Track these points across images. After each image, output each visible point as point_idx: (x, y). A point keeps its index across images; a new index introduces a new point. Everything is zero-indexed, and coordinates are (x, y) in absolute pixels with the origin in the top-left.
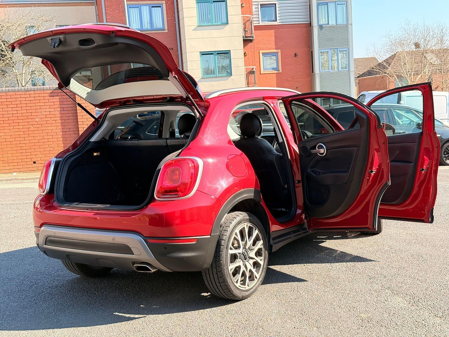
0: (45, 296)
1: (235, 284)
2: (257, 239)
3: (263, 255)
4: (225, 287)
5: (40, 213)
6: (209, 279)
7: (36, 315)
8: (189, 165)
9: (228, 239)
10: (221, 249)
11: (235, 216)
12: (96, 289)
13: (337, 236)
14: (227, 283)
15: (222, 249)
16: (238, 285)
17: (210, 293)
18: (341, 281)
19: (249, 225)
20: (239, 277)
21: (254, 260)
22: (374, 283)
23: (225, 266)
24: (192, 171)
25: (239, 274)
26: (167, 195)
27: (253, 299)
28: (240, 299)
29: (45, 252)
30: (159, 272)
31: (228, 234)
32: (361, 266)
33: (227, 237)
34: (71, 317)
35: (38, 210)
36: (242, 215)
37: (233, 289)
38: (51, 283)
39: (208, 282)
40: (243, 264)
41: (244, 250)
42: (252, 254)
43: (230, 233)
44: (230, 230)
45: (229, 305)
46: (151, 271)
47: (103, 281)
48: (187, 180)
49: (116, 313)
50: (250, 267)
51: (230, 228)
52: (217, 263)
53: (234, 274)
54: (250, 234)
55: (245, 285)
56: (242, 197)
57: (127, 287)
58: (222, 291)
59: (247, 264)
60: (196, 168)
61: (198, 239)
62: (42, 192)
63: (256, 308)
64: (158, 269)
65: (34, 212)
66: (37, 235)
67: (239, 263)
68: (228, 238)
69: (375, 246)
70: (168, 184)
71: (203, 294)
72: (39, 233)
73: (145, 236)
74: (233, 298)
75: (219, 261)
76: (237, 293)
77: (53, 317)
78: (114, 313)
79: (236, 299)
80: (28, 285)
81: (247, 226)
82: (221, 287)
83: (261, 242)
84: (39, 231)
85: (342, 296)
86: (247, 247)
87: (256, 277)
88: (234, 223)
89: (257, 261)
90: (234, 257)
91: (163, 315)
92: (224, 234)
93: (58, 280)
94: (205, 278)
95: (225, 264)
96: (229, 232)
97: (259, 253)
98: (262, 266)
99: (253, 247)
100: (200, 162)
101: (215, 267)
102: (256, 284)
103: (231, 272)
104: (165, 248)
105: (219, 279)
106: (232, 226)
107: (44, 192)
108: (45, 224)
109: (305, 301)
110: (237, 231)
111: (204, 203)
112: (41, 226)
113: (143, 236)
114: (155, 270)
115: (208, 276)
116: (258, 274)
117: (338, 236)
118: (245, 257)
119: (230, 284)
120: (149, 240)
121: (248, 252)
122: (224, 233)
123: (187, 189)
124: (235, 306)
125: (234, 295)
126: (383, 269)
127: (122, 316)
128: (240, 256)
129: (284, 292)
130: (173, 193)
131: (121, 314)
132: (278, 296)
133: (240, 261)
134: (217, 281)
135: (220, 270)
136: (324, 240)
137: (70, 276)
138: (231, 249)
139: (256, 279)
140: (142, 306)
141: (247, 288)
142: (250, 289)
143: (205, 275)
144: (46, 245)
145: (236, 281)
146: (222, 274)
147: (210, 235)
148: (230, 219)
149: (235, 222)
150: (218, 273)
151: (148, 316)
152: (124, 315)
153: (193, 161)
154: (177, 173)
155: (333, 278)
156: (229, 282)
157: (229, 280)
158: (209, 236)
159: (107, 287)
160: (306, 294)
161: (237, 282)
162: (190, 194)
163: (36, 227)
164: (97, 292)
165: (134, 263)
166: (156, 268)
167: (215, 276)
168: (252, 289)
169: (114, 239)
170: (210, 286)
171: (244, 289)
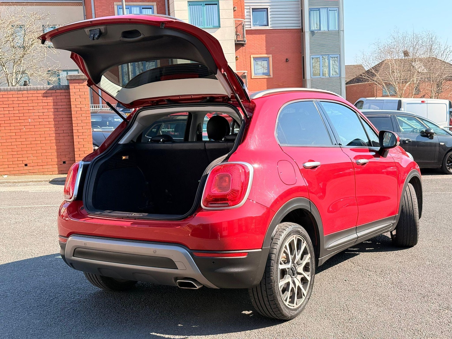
0: (69, 312)
1: (284, 302)
2: (305, 253)
3: (311, 270)
4: (275, 305)
5: (65, 221)
6: (256, 297)
7: (63, 334)
8: (239, 170)
9: (278, 253)
10: (271, 264)
11: (285, 228)
12: (124, 305)
13: (369, 249)
14: (277, 302)
15: (273, 264)
16: (287, 303)
17: (252, 312)
18: (392, 299)
19: (297, 237)
20: (288, 294)
21: (302, 276)
22: (429, 302)
23: (275, 282)
24: (243, 177)
25: (288, 291)
26: (215, 204)
27: (301, 319)
28: (288, 319)
29: (72, 264)
30: (204, 288)
31: (278, 247)
32: (407, 282)
33: (277, 250)
34: (104, 337)
35: (64, 218)
36: (292, 226)
37: (282, 308)
38: (72, 298)
39: (255, 300)
40: (292, 280)
41: (292, 264)
42: (300, 269)
43: (280, 246)
44: (279, 242)
45: (277, 325)
46: (196, 287)
47: (129, 296)
48: (238, 188)
49: (154, 334)
50: (298, 283)
51: (281, 241)
52: (267, 279)
53: (284, 291)
54: (299, 248)
55: (293, 303)
56: (293, 206)
57: (157, 303)
58: (270, 310)
59: (295, 280)
60: (247, 174)
61: (248, 252)
62: (69, 198)
63: (308, 329)
64: (204, 286)
65: (59, 219)
66: (63, 246)
67: (288, 279)
68: (278, 252)
69: (414, 260)
70: (216, 191)
71: (244, 312)
72: (65, 243)
73: (191, 248)
74: (281, 318)
75: (269, 276)
76: (286, 312)
77: (84, 337)
78: (151, 334)
79: (285, 318)
80: (48, 300)
81: (296, 238)
82: (270, 305)
83: (309, 256)
84: (66, 241)
85: (399, 317)
86: (295, 262)
87: (304, 295)
88: (283, 235)
89: (305, 277)
90: (284, 273)
91: (207, 336)
92: (274, 248)
93: (79, 294)
94: (252, 296)
95: (275, 280)
96: (279, 246)
97: (306, 269)
98: (309, 282)
99: (301, 262)
100: (251, 168)
101: (265, 284)
102: (303, 303)
103: (281, 290)
104: (213, 262)
105: (269, 297)
106: (282, 238)
107: (71, 198)
108: (73, 234)
109: (360, 321)
110: (287, 244)
111: (256, 212)
112: (68, 236)
113: (188, 248)
114: (200, 287)
115: (255, 293)
116: (305, 291)
117: (370, 249)
118: (294, 273)
119: (280, 302)
120: (195, 254)
121: (296, 267)
122: (274, 246)
123: (238, 196)
124: (284, 327)
125: (283, 315)
126: (433, 286)
127: (160, 336)
128: (289, 271)
129: (334, 312)
130: (220, 202)
131: (158, 335)
132: (329, 316)
133: (288, 278)
134: (266, 299)
135: (270, 287)
136: (357, 253)
137: (91, 289)
138: (281, 264)
139: (303, 296)
140: (180, 325)
141: (296, 307)
142: (298, 308)
143: (252, 292)
144: (74, 257)
145: (285, 299)
146: (273, 292)
147: (261, 249)
148: (279, 230)
149: (285, 234)
150: (268, 290)
151: (189, 336)
152: (162, 335)
153: (243, 167)
154: (227, 179)
155: (382, 296)
156: (279, 301)
157: (279, 298)
158: (260, 250)
159: (135, 303)
160: (359, 314)
161: (286, 300)
162: (240, 204)
163: (61, 236)
164: (126, 308)
165: (176, 279)
166: (201, 284)
167: (264, 293)
168: (300, 307)
169: (155, 252)
170: (257, 304)
171: (292, 308)
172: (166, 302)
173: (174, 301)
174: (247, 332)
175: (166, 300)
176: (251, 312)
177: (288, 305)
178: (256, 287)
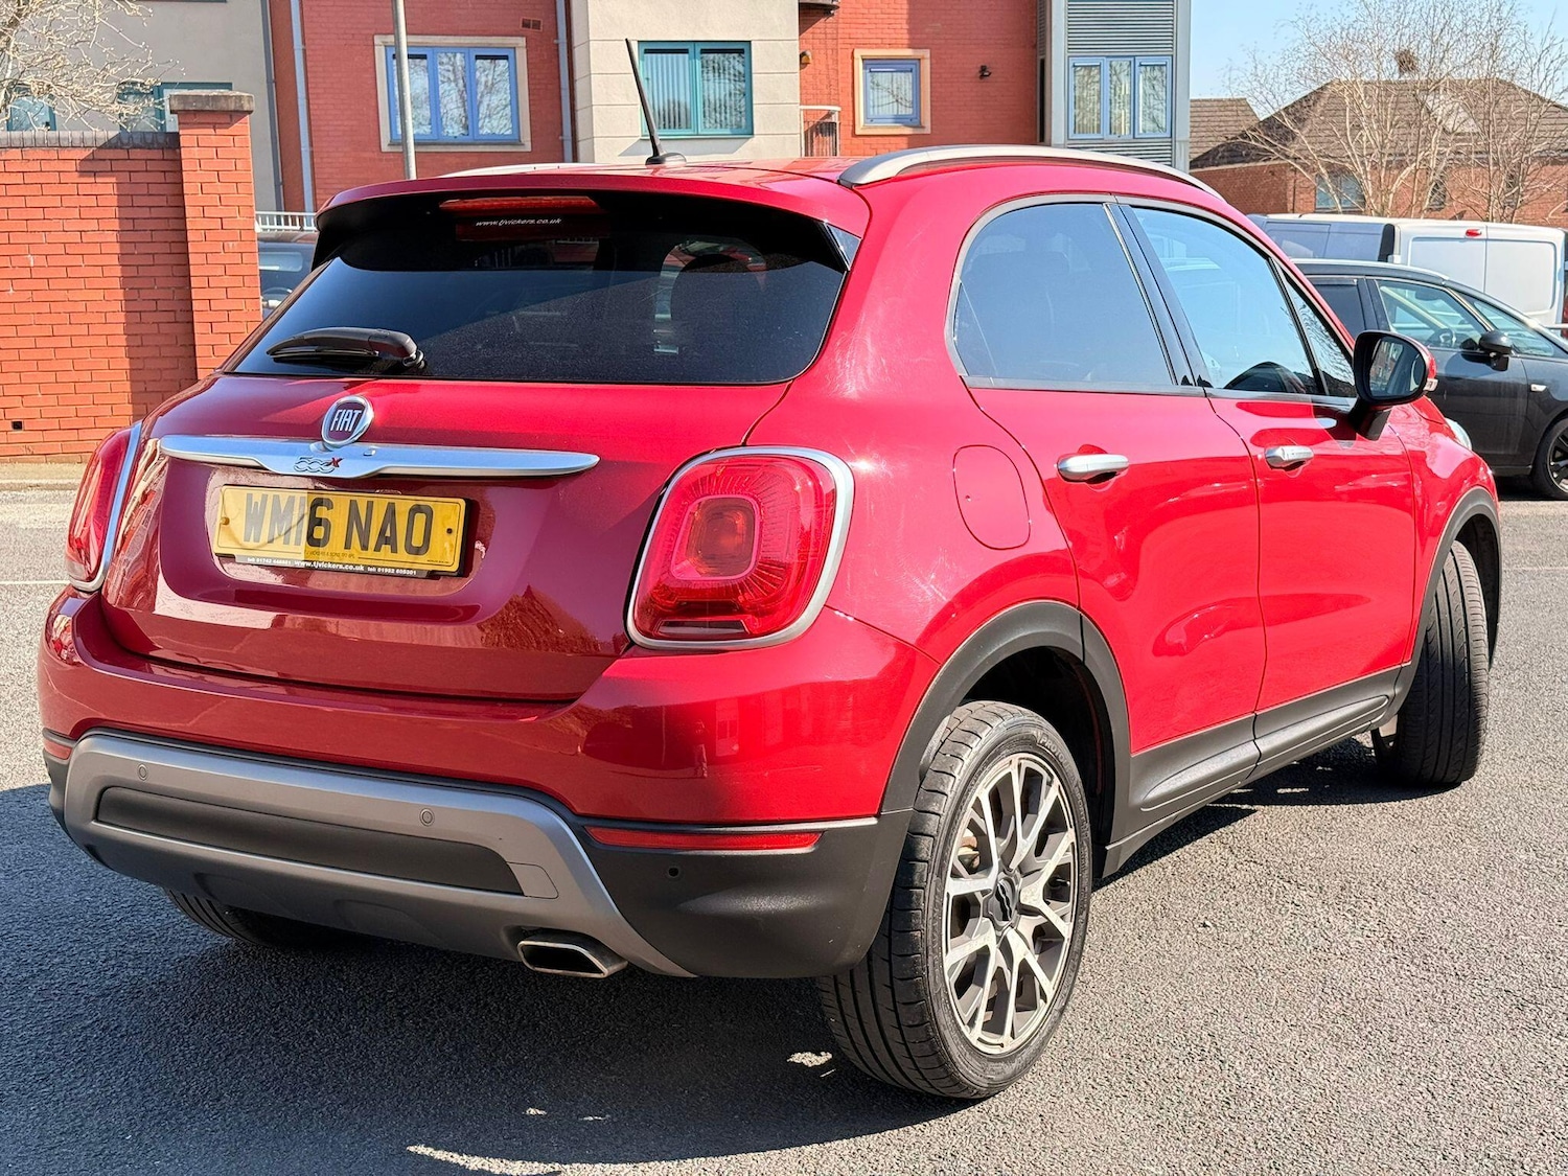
0: (87, 1038)
1: (965, 1029)
2: (1054, 824)
3: (1073, 895)
4: (926, 1046)
5: (70, 667)
6: (849, 1008)
7: (47, 1142)
8: (793, 485)
9: (945, 832)
10: (916, 877)
11: (976, 726)
12: (313, 1013)
13: (1289, 790)
14: (933, 1031)
15: (922, 876)
16: (975, 1034)
17: (830, 1056)
18: (1393, 1013)
19: (1026, 764)
20: (981, 995)
21: (1039, 920)
22: (1545, 1028)
23: (930, 953)
24: (807, 517)
25: (981, 984)
26: (681, 624)
27: (1030, 1096)
28: (978, 1096)
29: (96, 849)
30: (633, 973)
31: (944, 806)
32: (1449, 938)
33: (942, 820)
34: (214, 1162)
35: (64, 654)
36: (1005, 717)
37: (956, 1057)
38: (109, 973)
39: (844, 1020)
40: (998, 938)
41: (1002, 875)
42: (1032, 893)
43: (955, 802)
44: (952, 787)
45: (932, 1122)
46: (600, 972)
47: (341, 971)
48: (786, 551)
49: (421, 1149)
50: (1022, 951)
51: (957, 781)
52: (895, 938)
53: (962, 986)
54: (1030, 805)
55: (1001, 1032)
56: (1013, 639)
57: (451, 1007)
58: (906, 1064)
59: (1011, 935)
60: (825, 502)
61: (823, 831)
62: (86, 575)
63: (1059, 1143)
64: (630, 965)
65: (43, 656)
66: (58, 774)
67: (982, 935)
68: (946, 828)
69: (1467, 841)
70: (690, 571)
71: (797, 1058)
72: (65, 762)
73: (579, 811)
74: (944, 1088)
75: (907, 929)
76: (971, 1072)
77: (129, 1157)
78: (412, 1149)
79: (965, 1095)
80: (9, 979)
81: (1019, 766)
82: (905, 1044)
83: (1069, 837)
84: (68, 754)
85: (1430, 1098)
86: (1014, 865)
87: (1043, 996)
88: (969, 758)
89: (1049, 924)
90: (965, 909)
91: (641, 1166)
92: (931, 809)
93: (138, 956)
94: (831, 1003)
95: (930, 943)
96: (950, 800)
97: (1056, 890)
98: (1066, 943)
99: (1038, 861)
100: (841, 474)
102: (1039, 1027)
103: (951, 981)
104: (674, 872)
105: (901, 1009)
106: (961, 771)
107: (90, 579)
108: (97, 728)
109: (1270, 1113)
110: (982, 793)
111: (861, 664)
112: (77, 734)
113: (571, 809)
114: (615, 968)
115: (846, 993)
116: (1050, 979)
117: (1295, 790)
118: (1006, 907)
119: (947, 1034)
120: (597, 833)
121: (1018, 883)
122: (929, 801)
123: (787, 595)
124: (959, 1130)
125: (957, 1083)
126: (1551, 956)
127: (447, 1162)
128: (986, 902)
129: (1164, 1065)
130: (707, 619)
131: (440, 1155)
132: (1143, 1085)
133: (984, 931)
134: (888, 1019)
135: (909, 973)
136: (1245, 807)
137: (190, 938)
138: (956, 875)
139: (1040, 1002)
140: (532, 1111)
141: (1009, 1044)
142: (1019, 1050)
143: (832, 989)
144: (98, 821)
145: (967, 1017)
146: (917, 992)
147: (878, 816)
148: (952, 738)
149: (977, 754)
150: (897, 983)
151: (567, 1166)
152: (456, 1158)
153: (809, 469)
154: (740, 521)
155: (1353, 996)
156: (942, 1029)
157: (943, 1019)
158: (873, 821)
159: (360, 1004)
160: (1266, 1078)
161: (971, 1023)
162: (791, 626)
163: (50, 731)
164: (321, 1026)
165: (520, 933)
166: (621, 959)
167: (884, 995)
168: (1027, 1046)
169: (429, 819)
170: (850, 1037)
171: (995, 1051)
172: (486, 1004)
173: (520, 999)
174: (807, 1149)
175: (486, 995)
176: (825, 1057)
177: (980, 1040)
178: (851, 972)
